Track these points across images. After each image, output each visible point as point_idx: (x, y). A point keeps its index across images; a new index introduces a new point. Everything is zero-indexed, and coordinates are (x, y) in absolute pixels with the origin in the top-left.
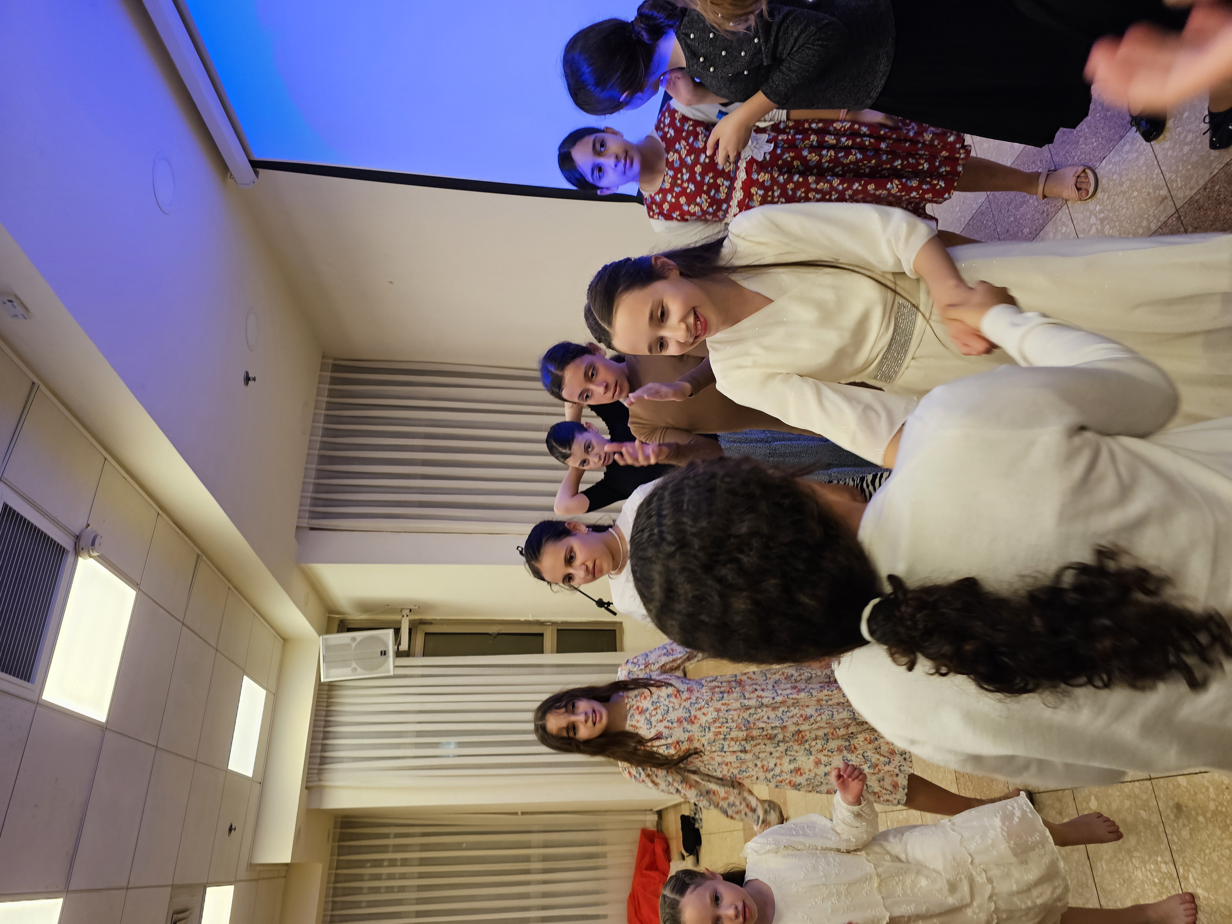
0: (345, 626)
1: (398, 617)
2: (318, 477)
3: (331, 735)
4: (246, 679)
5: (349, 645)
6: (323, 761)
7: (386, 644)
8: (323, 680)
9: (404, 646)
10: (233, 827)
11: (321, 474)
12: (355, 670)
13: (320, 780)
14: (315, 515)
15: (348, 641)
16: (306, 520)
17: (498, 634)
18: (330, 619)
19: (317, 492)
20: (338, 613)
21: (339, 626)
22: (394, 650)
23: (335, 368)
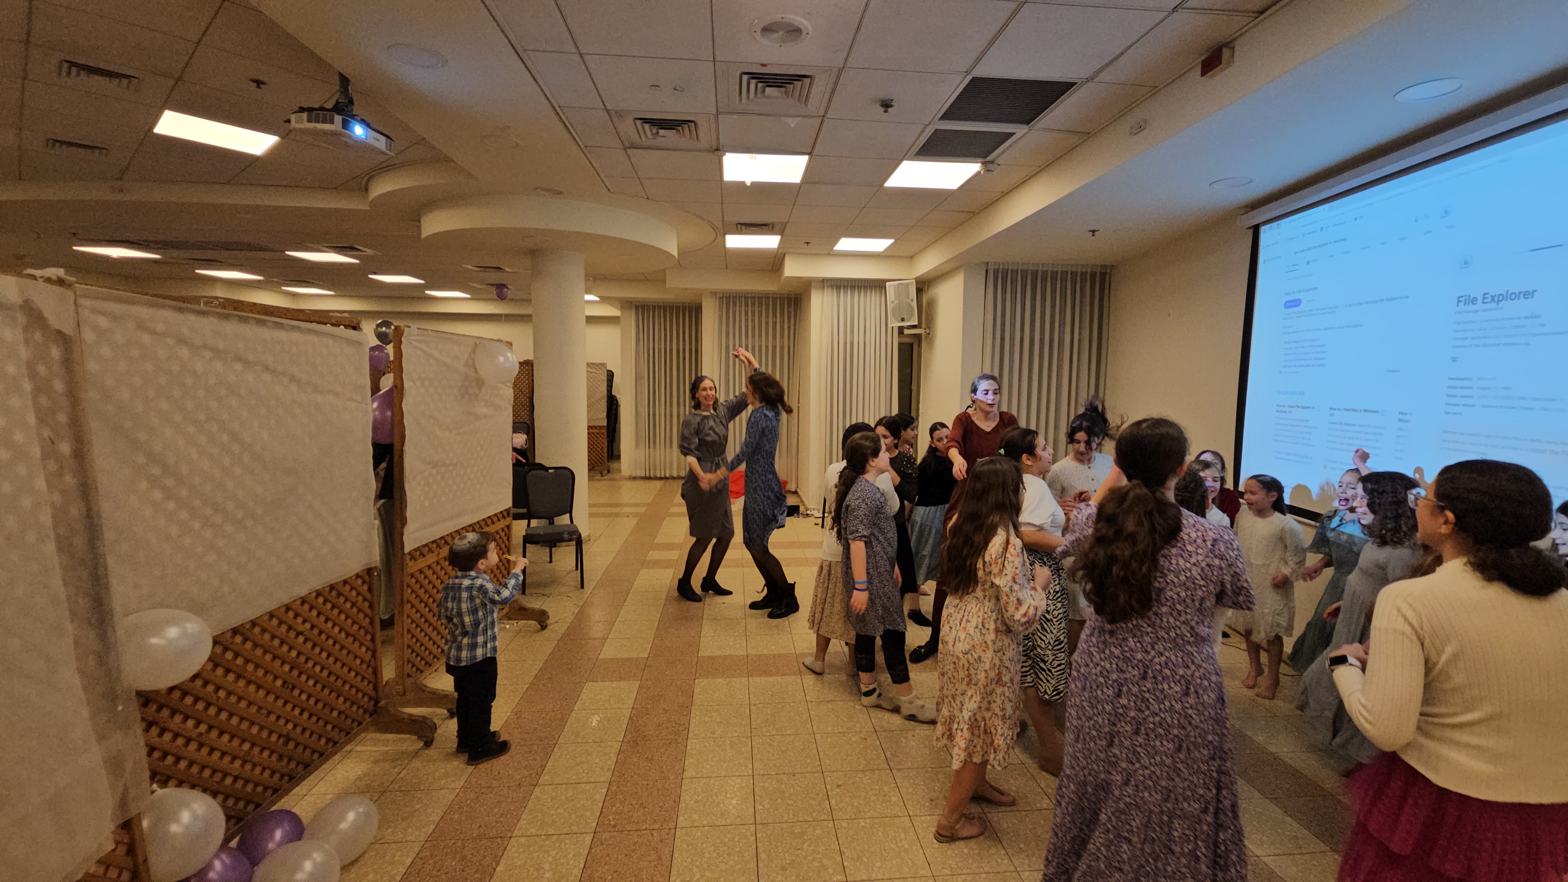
0: (919, 291)
1: (923, 326)
2: (1022, 271)
3: (853, 290)
4: (892, 241)
5: (908, 297)
6: (838, 288)
7: (908, 320)
8: (888, 284)
9: (906, 332)
10: (810, 244)
11: (1025, 273)
12: (893, 302)
13: (827, 287)
14: (996, 272)
15: (911, 297)
16: (993, 267)
18: (924, 283)
19: (1012, 271)
20: (928, 287)
22: (904, 326)
23: (1103, 275)
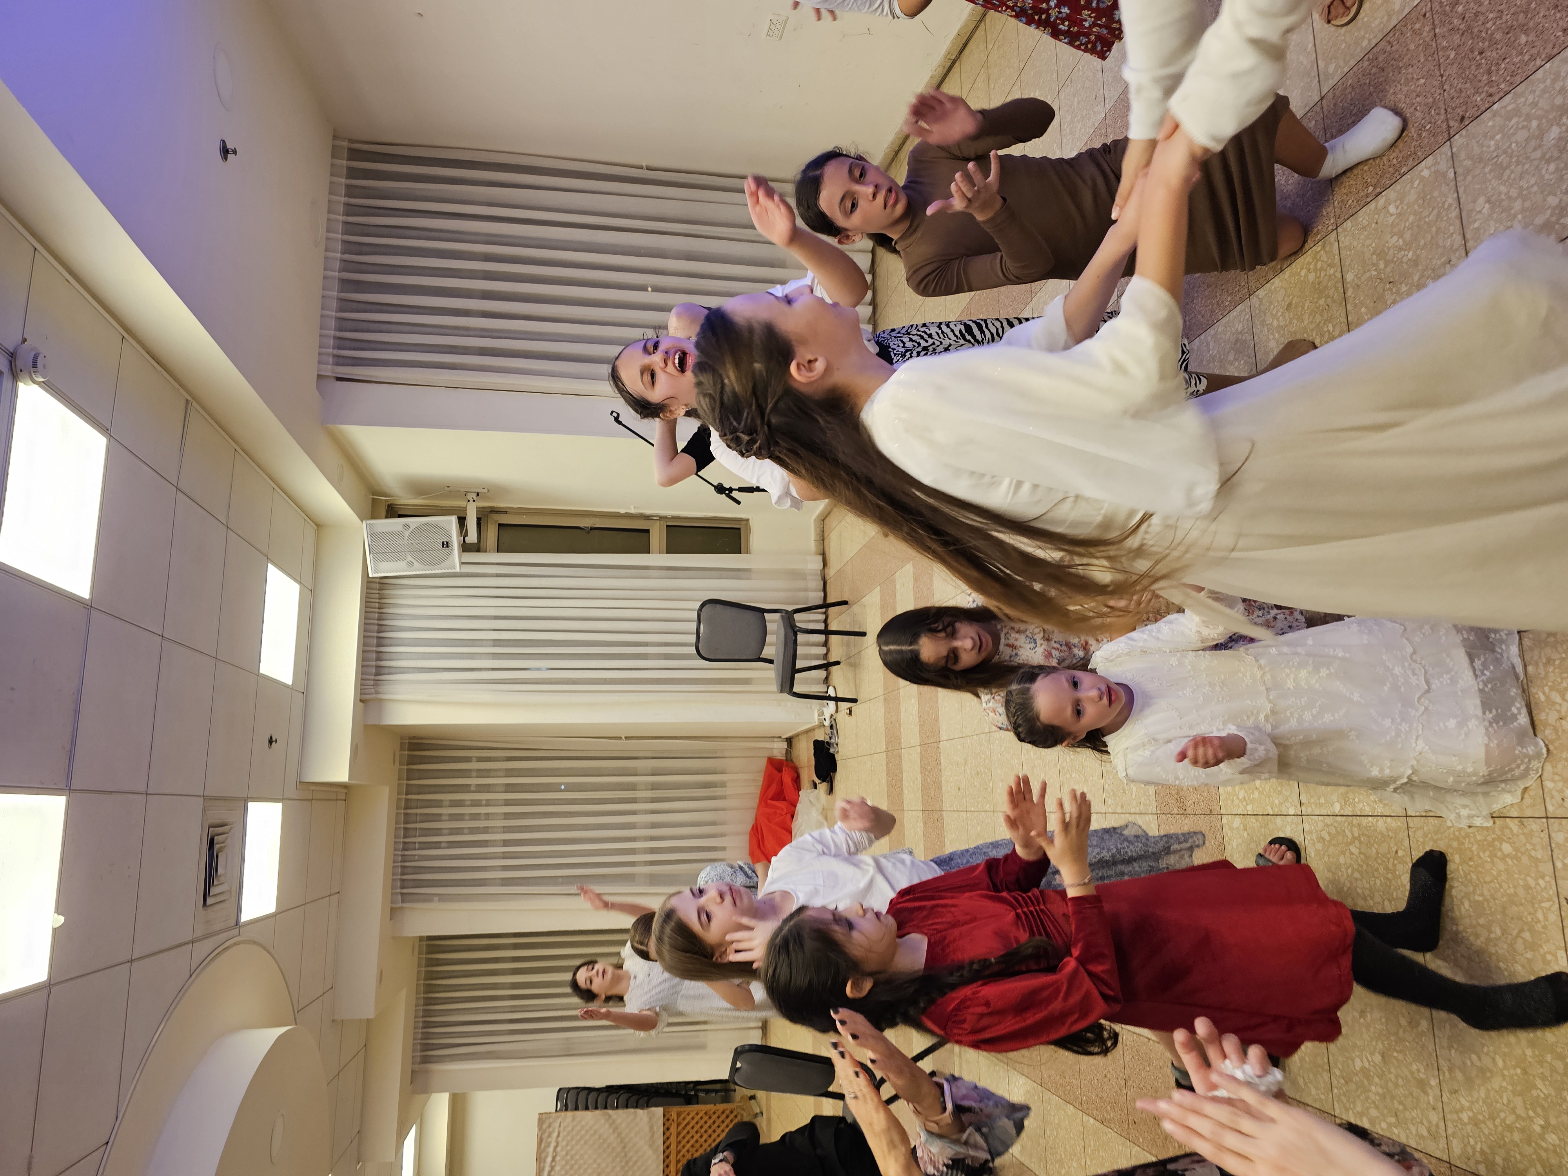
0: (393, 511)
1: (463, 501)
2: (341, 310)
3: (386, 642)
4: (271, 568)
5: (401, 533)
6: (380, 671)
7: (448, 534)
9: (472, 537)
10: (274, 739)
11: (344, 305)
12: (410, 564)
13: (377, 693)
14: (340, 361)
15: (400, 528)
16: (329, 367)
17: (592, 529)
18: (374, 502)
19: (341, 329)
20: (383, 496)
21: (387, 511)
22: (459, 542)
23: (354, 154)
